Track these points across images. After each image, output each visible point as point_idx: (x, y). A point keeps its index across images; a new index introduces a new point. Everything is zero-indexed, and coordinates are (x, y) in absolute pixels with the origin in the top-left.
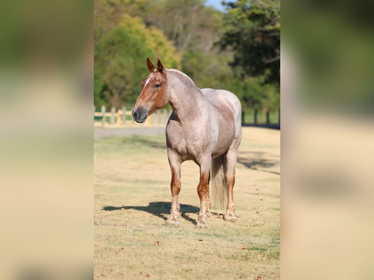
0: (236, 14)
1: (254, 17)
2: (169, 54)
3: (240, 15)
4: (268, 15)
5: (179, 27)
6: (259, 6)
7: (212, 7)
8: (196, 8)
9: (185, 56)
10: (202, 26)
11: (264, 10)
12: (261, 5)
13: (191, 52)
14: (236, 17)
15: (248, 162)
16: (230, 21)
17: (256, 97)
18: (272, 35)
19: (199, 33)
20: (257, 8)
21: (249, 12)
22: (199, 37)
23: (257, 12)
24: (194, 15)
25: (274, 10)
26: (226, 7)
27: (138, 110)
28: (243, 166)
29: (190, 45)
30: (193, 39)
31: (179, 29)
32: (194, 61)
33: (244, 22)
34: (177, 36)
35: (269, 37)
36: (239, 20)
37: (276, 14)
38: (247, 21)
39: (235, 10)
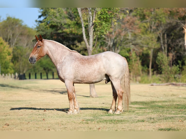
0: (44, 25)
1: (52, 27)
2: (6, 48)
3: (46, 26)
4: (59, 25)
5: (10, 35)
6: (55, 22)
7: (26, 25)
8: (17, 26)
9: (14, 49)
10: (22, 34)
11: (57, 23)
12: (56, 21)
13: (17, 47)
14: (43, 27)
15: (61, 92)
16: (40, 29)
17: (50, 68)
18: (61, 35)
19: (20, 38)
20: (54, 22)
21: (50, 24)
22: (21, 40)
23: (53, 24)
24: (17, 29)
25: (62, 23)
26: (37, 23)
27: (31, 58)
28: (59, 93)
29: (16, 44)
30: (17, 41)
31: (10, 36)
32: (19, 51)
33: (47, 29)
34: (10, 39)
35: (60, 36)
36: (45, 28)
37: (63, 25)
38: (49, 28)
39: (43, 24)
